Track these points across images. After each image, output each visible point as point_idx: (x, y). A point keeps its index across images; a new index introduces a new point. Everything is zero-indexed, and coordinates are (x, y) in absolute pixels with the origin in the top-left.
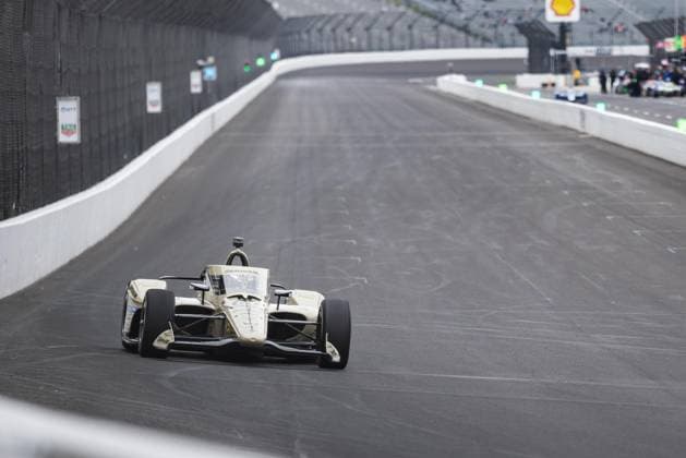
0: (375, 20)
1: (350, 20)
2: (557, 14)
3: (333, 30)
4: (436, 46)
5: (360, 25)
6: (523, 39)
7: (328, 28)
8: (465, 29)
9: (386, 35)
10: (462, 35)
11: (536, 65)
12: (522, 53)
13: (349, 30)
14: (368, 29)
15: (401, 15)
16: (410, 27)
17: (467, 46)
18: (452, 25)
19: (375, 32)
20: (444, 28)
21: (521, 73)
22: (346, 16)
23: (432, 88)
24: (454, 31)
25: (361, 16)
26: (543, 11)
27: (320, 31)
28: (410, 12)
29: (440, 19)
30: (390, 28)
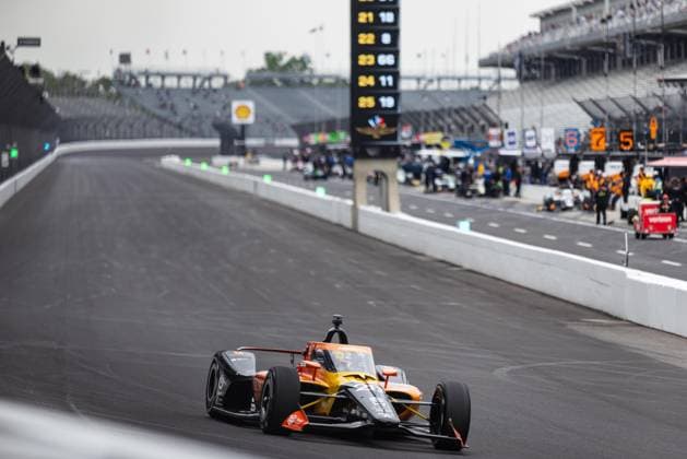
0: (120, 121)
1: (106, 120)
3: (95, 126)
4: (161, 137)
5: (112, 123)
6: (217, 134)
7: (91, 126)
8: (180, 127)
9: (128, 130)
10: (177, 131)
11: (226, 150)
12: (216, 142)
13: (105, 127)
14: (117, 126)
15: (139, 118)
16: (144, 125)
17: (181, 137)
18: (171, 124)
19: (122, 128)
20: (166, 126)
21: (215, 154)
22: (102, 118)
24: (172, 128)
25: (111, 118)
26: (230, 116)
27: (86, 127)
28: (144, 117)
29: (164, 120)
30: (131, 126)
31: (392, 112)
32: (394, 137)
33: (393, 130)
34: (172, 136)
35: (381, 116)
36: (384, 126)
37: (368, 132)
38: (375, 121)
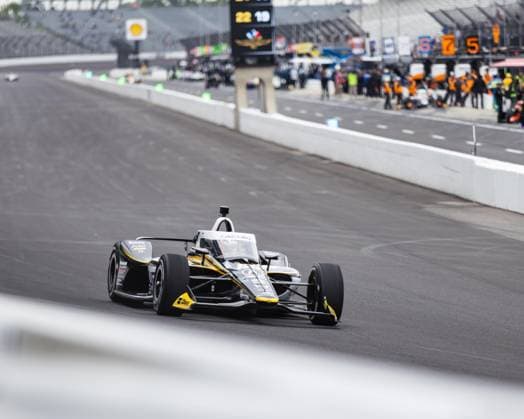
0: (29, 40)
1: (15, 41)
2: (134, 34)
3: (6, 46)
4: (64, 53)
5: (21, 43)
6: (114, 49)
7: (3, 45)
8: (80, 44)
9: (35, 48)
10: (78, 48)
11: (122, 63)
12: (113, 57)
13: (15, 46)
14: (26, 45)
15: (44, 37)
16: (50, 44)
17: (82, 53)
18: (73, 42)
19: (30, 46)
20: (68, 44)
21: (112, 67)
22: (14, 37)
23: (62, 78)
24: (74, 45)
25: (21, 38)
26: (124, 34)
28: (49, 36)
29: (66, 39)
30: (38, 45)
31: (267, 26)
32: (269, 47)
33: (268, 41)
34: (73, 52)
35: (257, 29)
36: (260, 38)
37: (246, 44)
38: (252, 35)
